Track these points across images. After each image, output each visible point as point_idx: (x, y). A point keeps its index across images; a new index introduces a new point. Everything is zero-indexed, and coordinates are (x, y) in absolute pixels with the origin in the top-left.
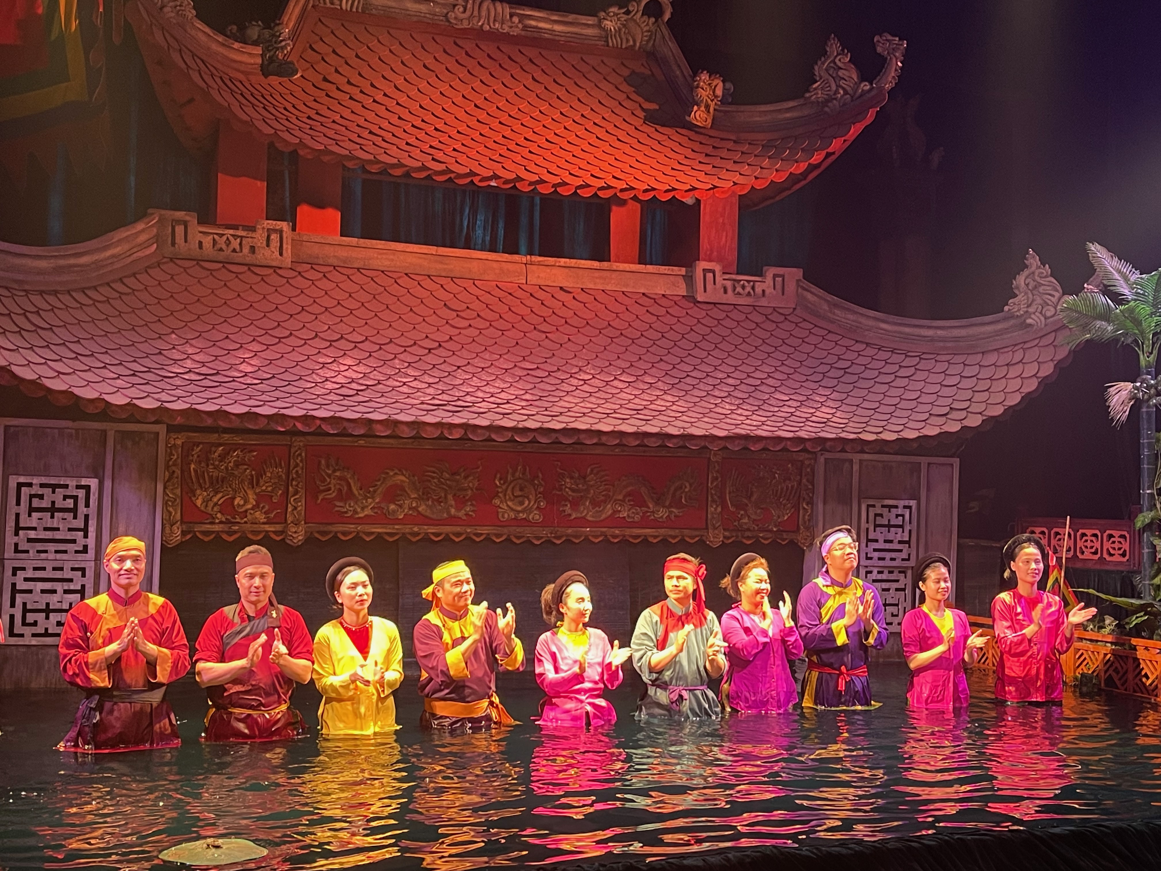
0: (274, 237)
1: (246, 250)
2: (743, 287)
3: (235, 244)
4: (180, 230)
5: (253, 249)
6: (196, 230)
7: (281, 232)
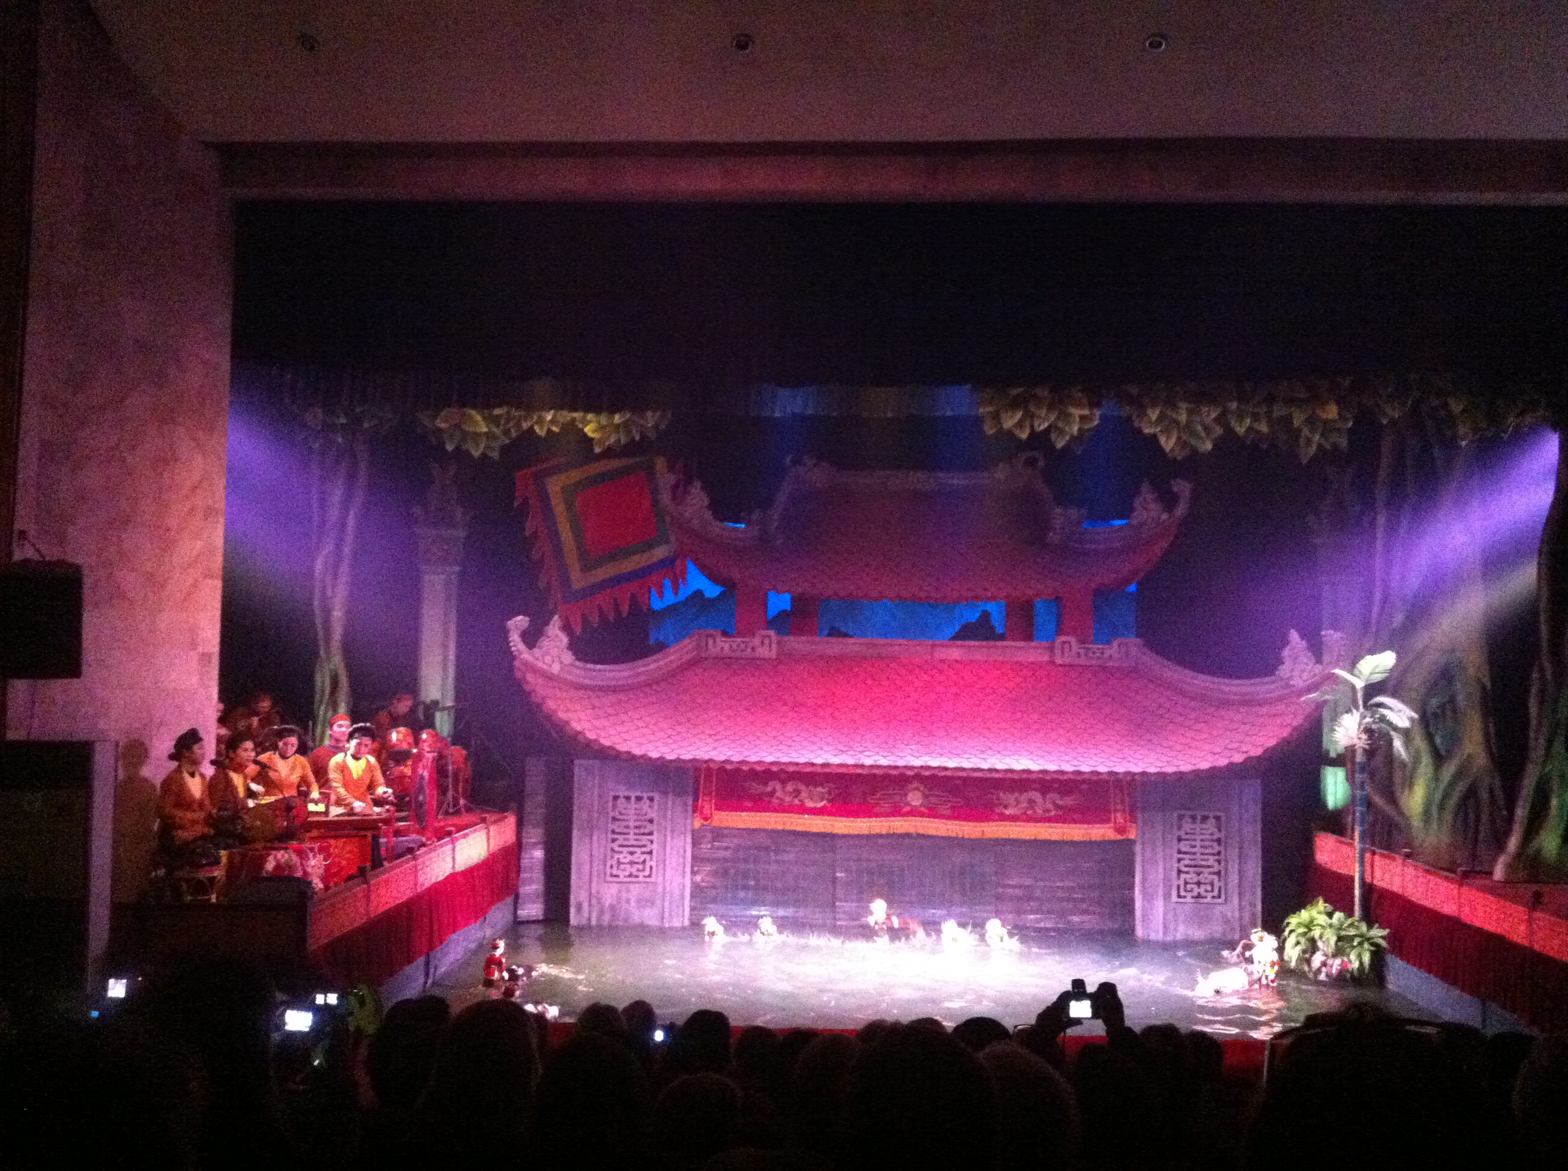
0: (767, 641)
1: (749, 650)
2: (1094, 653)
3: (743, 646)
4: (711, 642)
5: (753, 649)
6: (719, 639)
7: (769, 637)
